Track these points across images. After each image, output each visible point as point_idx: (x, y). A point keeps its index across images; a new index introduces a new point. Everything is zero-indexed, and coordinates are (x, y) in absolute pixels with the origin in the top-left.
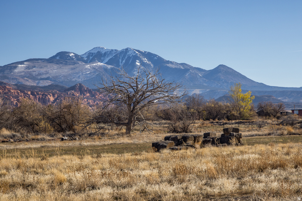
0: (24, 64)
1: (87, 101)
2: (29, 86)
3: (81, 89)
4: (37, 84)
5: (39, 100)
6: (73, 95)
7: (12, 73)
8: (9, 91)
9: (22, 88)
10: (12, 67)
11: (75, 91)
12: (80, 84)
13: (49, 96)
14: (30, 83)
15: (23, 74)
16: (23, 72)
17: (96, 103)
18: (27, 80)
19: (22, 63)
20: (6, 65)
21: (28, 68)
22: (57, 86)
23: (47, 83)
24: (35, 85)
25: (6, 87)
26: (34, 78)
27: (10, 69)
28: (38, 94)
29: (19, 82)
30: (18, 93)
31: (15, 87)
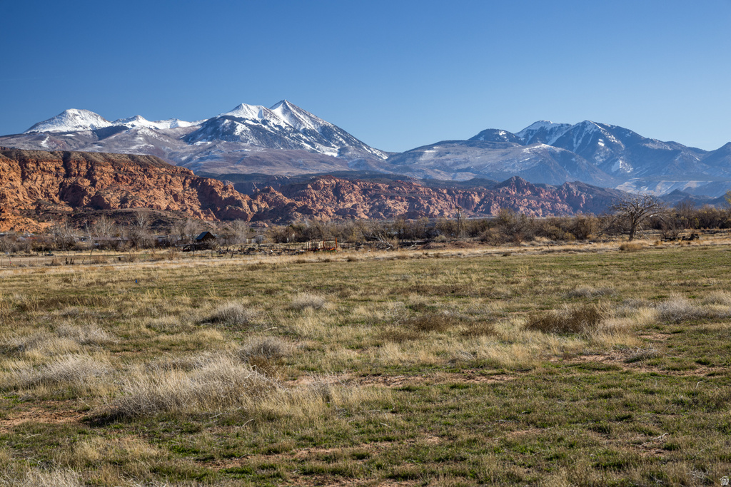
0: (433, 149)
1: (528, 201)
2: (443, 181)
3: (518, 184)
4: (453, 179)
5: (459, 202)
6: (508, 193)
7: (417, 163)
8: (417, 189)
9: (434, 185)
10: (416, 153)
11: (510, 187)
12: (517, 178)
13: (473, 195)
14: (442, 177)
15: (432, 163)
16: (432, 160)
17: (540, 204)
18: (439, 173)
19: (430, 147)
20: (407, 151)
21: (439, 154)
22: (482, 180)
23: (468, 177)
24: (451, 179)
25: (412, 184)
26: (447, 169)
27: (414, 157)
28: (457, 193)
29: (427, 176)
30: (429, 192)
31: (424, 183)
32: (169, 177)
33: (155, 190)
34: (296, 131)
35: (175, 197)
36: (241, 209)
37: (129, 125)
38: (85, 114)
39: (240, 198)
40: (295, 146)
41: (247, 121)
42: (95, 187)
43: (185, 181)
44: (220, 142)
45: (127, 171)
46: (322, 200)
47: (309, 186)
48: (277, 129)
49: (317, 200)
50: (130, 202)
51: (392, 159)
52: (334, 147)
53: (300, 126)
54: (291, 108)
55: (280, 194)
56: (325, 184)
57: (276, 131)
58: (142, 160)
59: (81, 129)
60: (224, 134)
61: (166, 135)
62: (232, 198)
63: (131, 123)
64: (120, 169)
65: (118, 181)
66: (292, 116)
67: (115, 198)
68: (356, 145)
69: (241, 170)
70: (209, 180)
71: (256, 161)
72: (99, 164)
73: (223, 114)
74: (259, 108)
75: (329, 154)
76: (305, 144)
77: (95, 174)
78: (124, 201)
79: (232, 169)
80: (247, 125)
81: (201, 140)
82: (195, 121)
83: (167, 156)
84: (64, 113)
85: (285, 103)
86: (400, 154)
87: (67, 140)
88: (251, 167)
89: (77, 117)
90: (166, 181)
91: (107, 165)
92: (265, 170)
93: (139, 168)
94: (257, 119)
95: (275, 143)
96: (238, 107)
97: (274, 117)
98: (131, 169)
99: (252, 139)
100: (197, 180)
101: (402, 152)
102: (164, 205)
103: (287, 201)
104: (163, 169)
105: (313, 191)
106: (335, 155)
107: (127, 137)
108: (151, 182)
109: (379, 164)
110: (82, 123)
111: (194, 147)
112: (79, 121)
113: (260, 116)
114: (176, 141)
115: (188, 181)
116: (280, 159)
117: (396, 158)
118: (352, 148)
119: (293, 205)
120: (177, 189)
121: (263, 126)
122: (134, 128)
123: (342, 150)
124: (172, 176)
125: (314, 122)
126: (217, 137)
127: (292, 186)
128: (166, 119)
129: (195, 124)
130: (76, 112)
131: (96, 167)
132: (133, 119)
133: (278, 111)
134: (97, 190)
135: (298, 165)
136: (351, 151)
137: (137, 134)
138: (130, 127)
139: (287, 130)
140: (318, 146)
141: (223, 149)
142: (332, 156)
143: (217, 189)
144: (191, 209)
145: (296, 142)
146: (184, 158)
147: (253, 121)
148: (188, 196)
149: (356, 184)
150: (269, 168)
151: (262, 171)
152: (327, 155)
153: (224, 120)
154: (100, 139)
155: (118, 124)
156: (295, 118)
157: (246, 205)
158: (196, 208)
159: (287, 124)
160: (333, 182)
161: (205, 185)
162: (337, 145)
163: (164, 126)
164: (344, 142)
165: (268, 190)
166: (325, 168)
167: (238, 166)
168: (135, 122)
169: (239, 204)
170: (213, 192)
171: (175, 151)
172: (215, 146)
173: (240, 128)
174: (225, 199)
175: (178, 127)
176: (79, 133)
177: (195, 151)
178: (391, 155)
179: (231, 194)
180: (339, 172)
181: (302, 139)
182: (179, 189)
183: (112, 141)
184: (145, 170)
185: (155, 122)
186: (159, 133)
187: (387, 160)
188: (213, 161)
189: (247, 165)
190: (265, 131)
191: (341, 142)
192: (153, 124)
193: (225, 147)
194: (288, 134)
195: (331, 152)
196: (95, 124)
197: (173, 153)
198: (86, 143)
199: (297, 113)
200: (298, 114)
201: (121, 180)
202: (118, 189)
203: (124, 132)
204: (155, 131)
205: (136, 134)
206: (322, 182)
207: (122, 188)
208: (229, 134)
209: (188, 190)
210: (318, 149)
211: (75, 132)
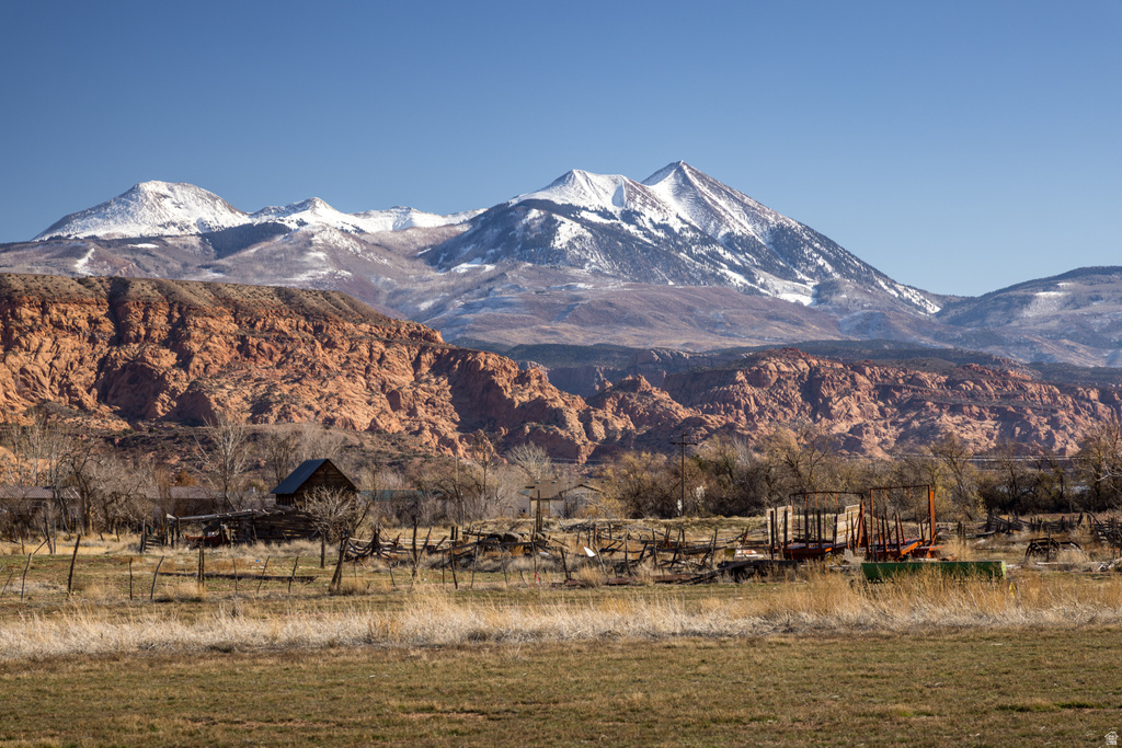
0: (1057, 288)
2: (1087, 369)
4: (1109, 363)
7: (1015, 324)
8: (1021, 388)
9: (1066, 379)
10: (1012, 299)
14: (1082, 359)
15: (1054, 324)
16: (1057, 317)
18: (1072, 349)
19: (1049, 283)
20: (990, 294)
21: (1072, 301)
24: (1101, 364)
25: (1006, 373)
26: (1095, 341)
27: (1007, 308)
29: (1042, 356)
30: (1053, 396)
31: (1037, 374)
32: (379, 347)
33: (341, 379)
34: (707, 240)
35: (394, 398)
36: (562, 433)
37: (290, 221)
38: (185, 194)
39: (560, 404)
40: (705, 276)
41: (584, 214)
42: (187, 370)
43: (418, 358)
44: (515, 267)
45: (272, 329)
46: (774, 413)
47: (740, 376)
48: (661, 234)
49: (761, 413)
50: (276, 410)
51: (952, 312)
52: (804, 282)
53: (717, 228)
54: (696, 183)
55: (665, 396)
56: (780, 372)
57: (658, 240)
58: (311, 302)
59: (173, 231)
60: (527, 245)
61: (381, 246)
62: (539, 404)
63: (296, 217)
64: (253, 326)
65: (248, 355)
66: (699, 201)
67: (237, 398)
68: (858, 278)
69: (567, 335)
70: (482, 354)
71: (606, 313)
72: (200, 312)
73: (524, 197)
74: (615, 182)
75: (791, 298)
76: (730, 273)
77: (188, 337)
78: (260, 407)
79: (544, 332)
80: (585, 223)
81: (468, 260)
82: (455, 214)
83: (382, 299)
84: (134, 190)
85: (680, 170)
86: (971, 300)
87: (139, 257)
88: (592, 328)
89: (166, 203)
90: (371, 357)
91: (221, 314)
92: (629, 338)
93: (302, 323)
94: (611, 208)
95: (655, 270)
96: (563, 179)
97: (653, 205)
98: (282, 324)
99: (597, 259)
100: (449, 355)
101: (978, 294)
102: (362, 419)
103: (683, 413)
104: (365, 327)
105: (749, 389)
106: (807, 301)
107: (284, 251)
108: (331, 359)
109: (919, 325)
110: (178, 215)
111: (451, 276)
112: (170, 211)
113: (617, 200)
114: (406, 263)
115: (427, 358)
116: (666, 309)
117: (962, 311)
118: (849, 284)
119: (698, 423)
120: (399, 379)
121: (625, 226)
122: (304, 229)
123: (824, 290)
124: (388, 344)
125: (754, 217)
126: (508, 252)
127: (696, 376)
128: (384, 207)
129: (456, 220)
130: (162, 187)
131: (192, 320)
132: (303, 206)
133: (663, 189)
134: (193, 377)
135: (711, 326)
136: (848, 292)
137: (310, 243)
138: (293, 226)
139: (682, 238)
140: (762, 277)
141: (524, 283)
142: (798, 305)
143: (501, 380)
144: (432, 431)
145: (707, 268)
146: (424, 306)
147: (600, 214)
148: (427, 395)
149: (863, 373)
150: (638, 331)
151: (620, 339)
152: (786, 302)
153: (527, 211)
154: (219, 257)
155: (264, 219)
156: (706, 206)
157: (574, 423)
158: (448, 428)
159: (684, 221)
160: (802, 365)
161: (470, 368)
162: (811, 275)
163: (379, 224)
164: (829, 268)
165: (635, 385)
166: (779, 333)
167: (561, 326)
168: (306, 216)
169: (557, 418)
170: (492, 386)
171: (405, 287)
172: (503, 275)
173: (567, 231)
174: (523, 405)
175: (413, 227)
176: (170, 241)
177: (453, 288)
178: (948, 303)
179: (538, 394)
180: (816, 342)
181: (722, 260)
182: (403, 378)
183: (249, 261)
184: (318, 329)
185: (357, 215)
186: (365, 242)
187: (938, 315)
188: (499, 312)
189: (583, 323)
190: (630, 238)
191: (820, 268)
192: (350, 221)
193: (530, 279)
194: (687, 247)
195: (796, 293)
196: (208, 218)
197: (398, 292)
198: (185, 265)
199: (710, 195)
200: (714, 197)
201: (254, 352)
202: (248, 377)
203: (279, 238)
204: (354, 238)
205: (307, 243)
206: (772, 366)
207: (256, 374)
208: (538, 245)
209: (427, 381)
210: (763, 286)
211: (158, 239)
